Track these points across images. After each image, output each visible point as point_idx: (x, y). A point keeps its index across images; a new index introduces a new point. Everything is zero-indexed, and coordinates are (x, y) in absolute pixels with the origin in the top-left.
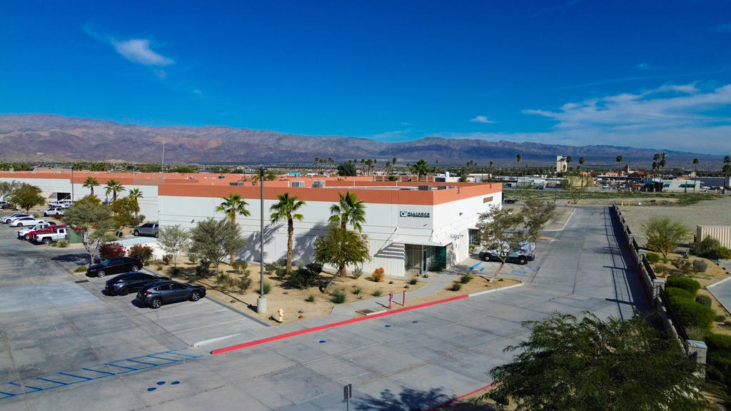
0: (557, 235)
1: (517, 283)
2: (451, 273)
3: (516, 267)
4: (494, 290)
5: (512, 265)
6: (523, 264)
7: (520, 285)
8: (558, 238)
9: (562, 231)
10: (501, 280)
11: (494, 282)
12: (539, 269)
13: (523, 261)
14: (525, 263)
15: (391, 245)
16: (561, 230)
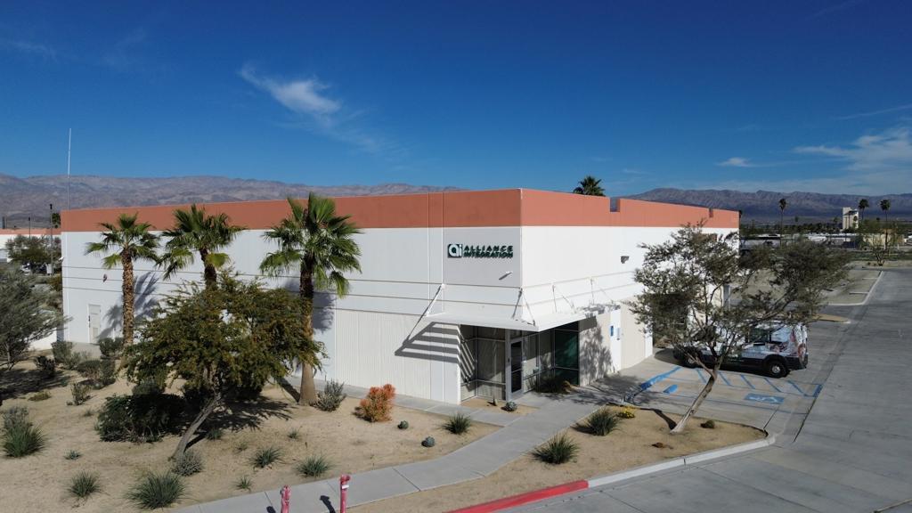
0: (855, 312)
1: (756, 438)
2: (586, 397)
3: (759, 382)
4: (678, 462)
5: (749, 377)
6: (777, 376)
7: (761, 444)
8: (858, 317)
9: (864, 306)
10: (708, 425)
11: (687, 430)
12: (818, 391)
13: (777, 369)
14: (784, 374)
15: (430, 328)
16: (863, 303)
